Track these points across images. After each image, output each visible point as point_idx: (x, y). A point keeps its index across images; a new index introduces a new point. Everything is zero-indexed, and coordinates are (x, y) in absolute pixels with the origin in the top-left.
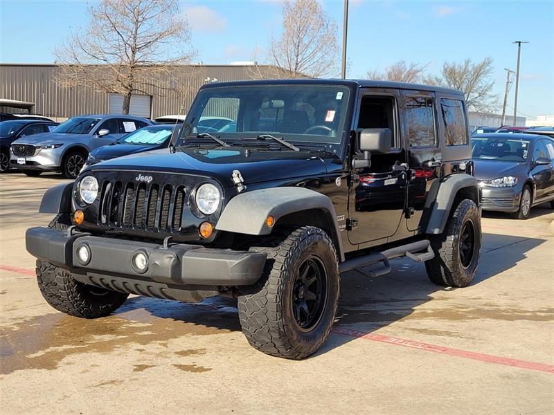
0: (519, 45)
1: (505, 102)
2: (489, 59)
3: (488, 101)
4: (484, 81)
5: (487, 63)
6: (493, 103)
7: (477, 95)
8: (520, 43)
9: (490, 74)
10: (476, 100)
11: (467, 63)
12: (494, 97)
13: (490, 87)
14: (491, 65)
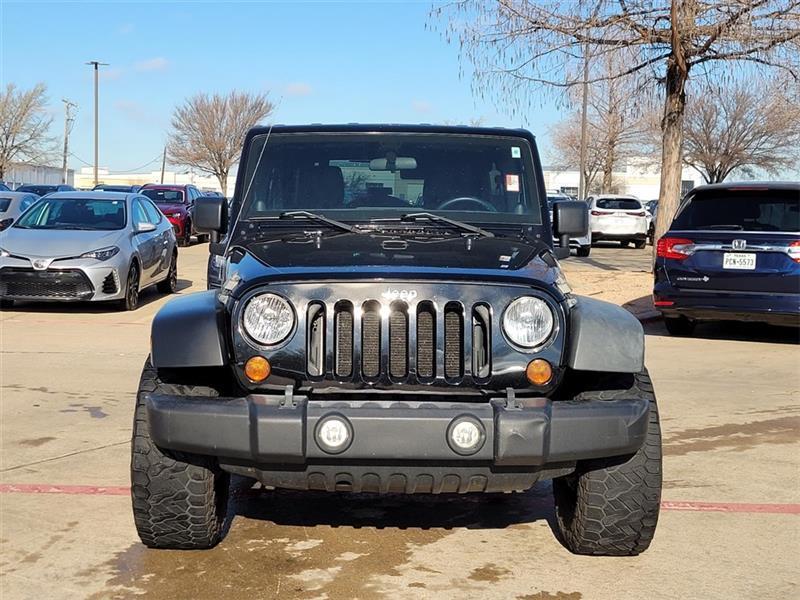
0: (96, 68)
1: (66, 148)
2: (42, 85)
3: (45, 147)
4: (36, 117)
5: (40, 91)
6: (53, 149)
7: (27, 137)
8: (96, 64)
9: (43, 108)
10: (27, 144)
11: (10, 88)
12: (52, 140)
13: (46, 127)
14: (45, 94)
